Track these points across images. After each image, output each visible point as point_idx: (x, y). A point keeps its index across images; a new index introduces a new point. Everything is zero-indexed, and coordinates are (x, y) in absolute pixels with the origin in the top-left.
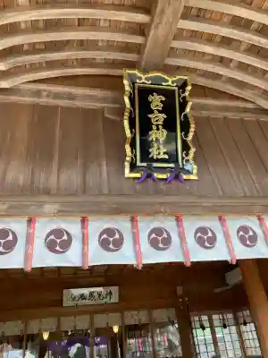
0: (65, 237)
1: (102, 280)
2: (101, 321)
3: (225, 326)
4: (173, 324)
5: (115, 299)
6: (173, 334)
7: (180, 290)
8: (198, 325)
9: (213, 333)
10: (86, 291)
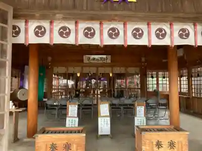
0: (68, 31)
1: (103, 52)
2: (102, 70)
3: (164, 78)
4: (138, 75)
5: (109, 61)
6: (137, 79)
7: (143, 59)
8: (150, 76)
9: (157, 80)
10: (96, 57)
